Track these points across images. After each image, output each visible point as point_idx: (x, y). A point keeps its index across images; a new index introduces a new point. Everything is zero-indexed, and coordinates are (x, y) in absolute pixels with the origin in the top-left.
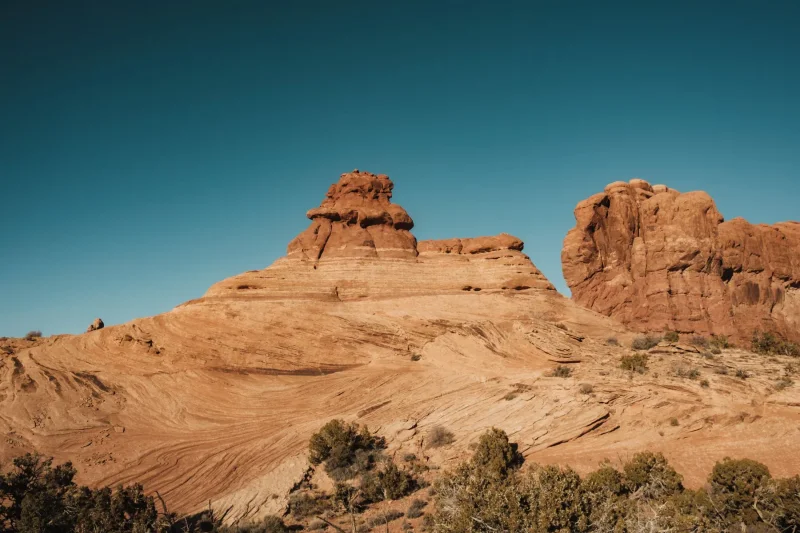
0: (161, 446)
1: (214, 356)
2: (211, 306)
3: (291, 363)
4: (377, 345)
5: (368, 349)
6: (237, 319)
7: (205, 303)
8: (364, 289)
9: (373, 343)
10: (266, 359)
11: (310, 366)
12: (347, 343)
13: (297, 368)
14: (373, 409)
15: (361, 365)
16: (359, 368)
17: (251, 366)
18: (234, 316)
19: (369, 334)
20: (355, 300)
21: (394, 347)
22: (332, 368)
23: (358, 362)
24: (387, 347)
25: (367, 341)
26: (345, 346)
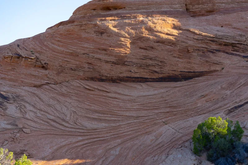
0: (64, 143)
1: (89, 68)
2: (81, 26)
3: (156, 72)
4: (227, 53)
5: (221, 57)
6: (104, 36)
7: (76, 23)
8: (210, 5)
9: (224, 52)
10: (134, 69)
11: (171, 73)
12: (201, 53)
13: (161, 76)
14: (236, 108)
15: (215, 71)
16: (214, 74)
17: (121, 75)
18: (102, 33)
19: (220, 44)
20: (203, 15)
21: (242, 54)
22: (190, 74)
23: (213, 68)
24: (236, 55)
25: (219, 51)
26: (201, 56)
